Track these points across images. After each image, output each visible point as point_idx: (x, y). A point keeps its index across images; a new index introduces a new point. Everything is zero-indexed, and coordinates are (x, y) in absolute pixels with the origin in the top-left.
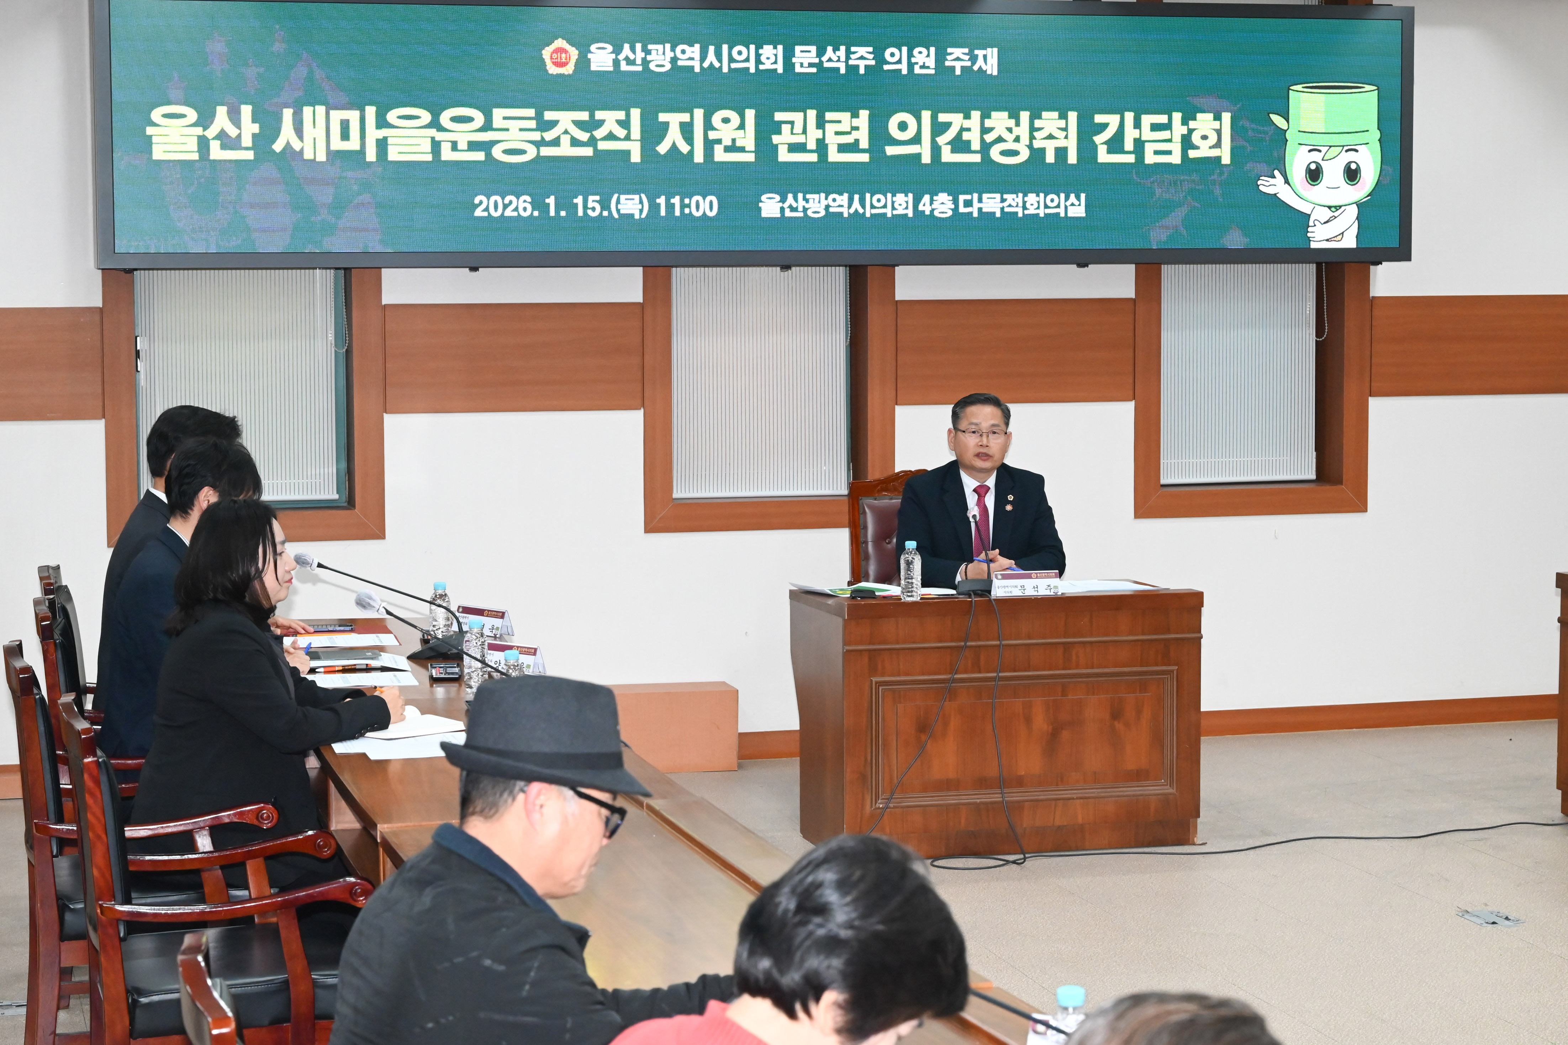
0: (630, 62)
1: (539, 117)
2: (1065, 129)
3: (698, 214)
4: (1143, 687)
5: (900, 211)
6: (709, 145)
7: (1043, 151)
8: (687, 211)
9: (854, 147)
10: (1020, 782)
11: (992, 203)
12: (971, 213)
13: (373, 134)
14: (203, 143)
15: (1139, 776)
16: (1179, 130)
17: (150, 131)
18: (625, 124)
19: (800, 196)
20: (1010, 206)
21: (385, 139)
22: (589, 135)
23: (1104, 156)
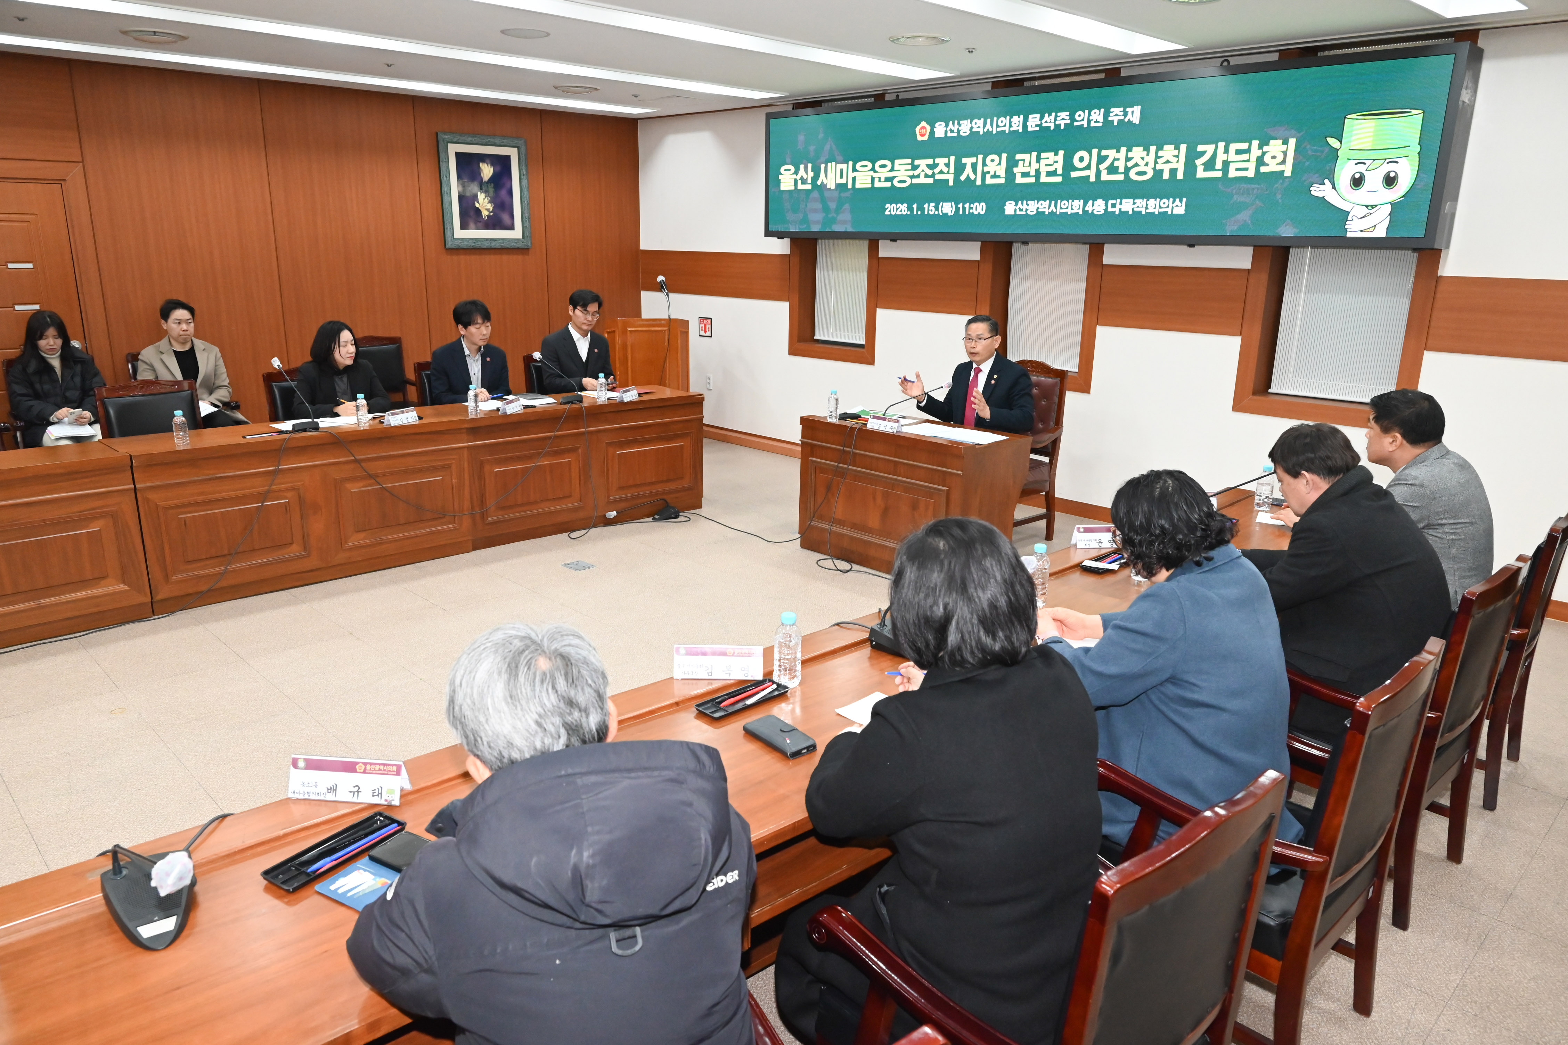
0: (952, 131)
1: (912, 164)
2: (1178, 156)
3: (976, 213)
5: (1075, 211)
6: (984, 174)
7: (1162, 171)
8: (971, 211)
9: (1054, 173)
10: (869, 531)
11: (1127, 205)
12: (1115, 212)
13: (851, 175)
14: (796, 182)
16: (1256, 152)
17: (780, 177)
18: (948, 165)
19: (1025, 202)
20: (1138, 207)
21: (855, 177)
22: (932, 171)
23: (1201, 173)
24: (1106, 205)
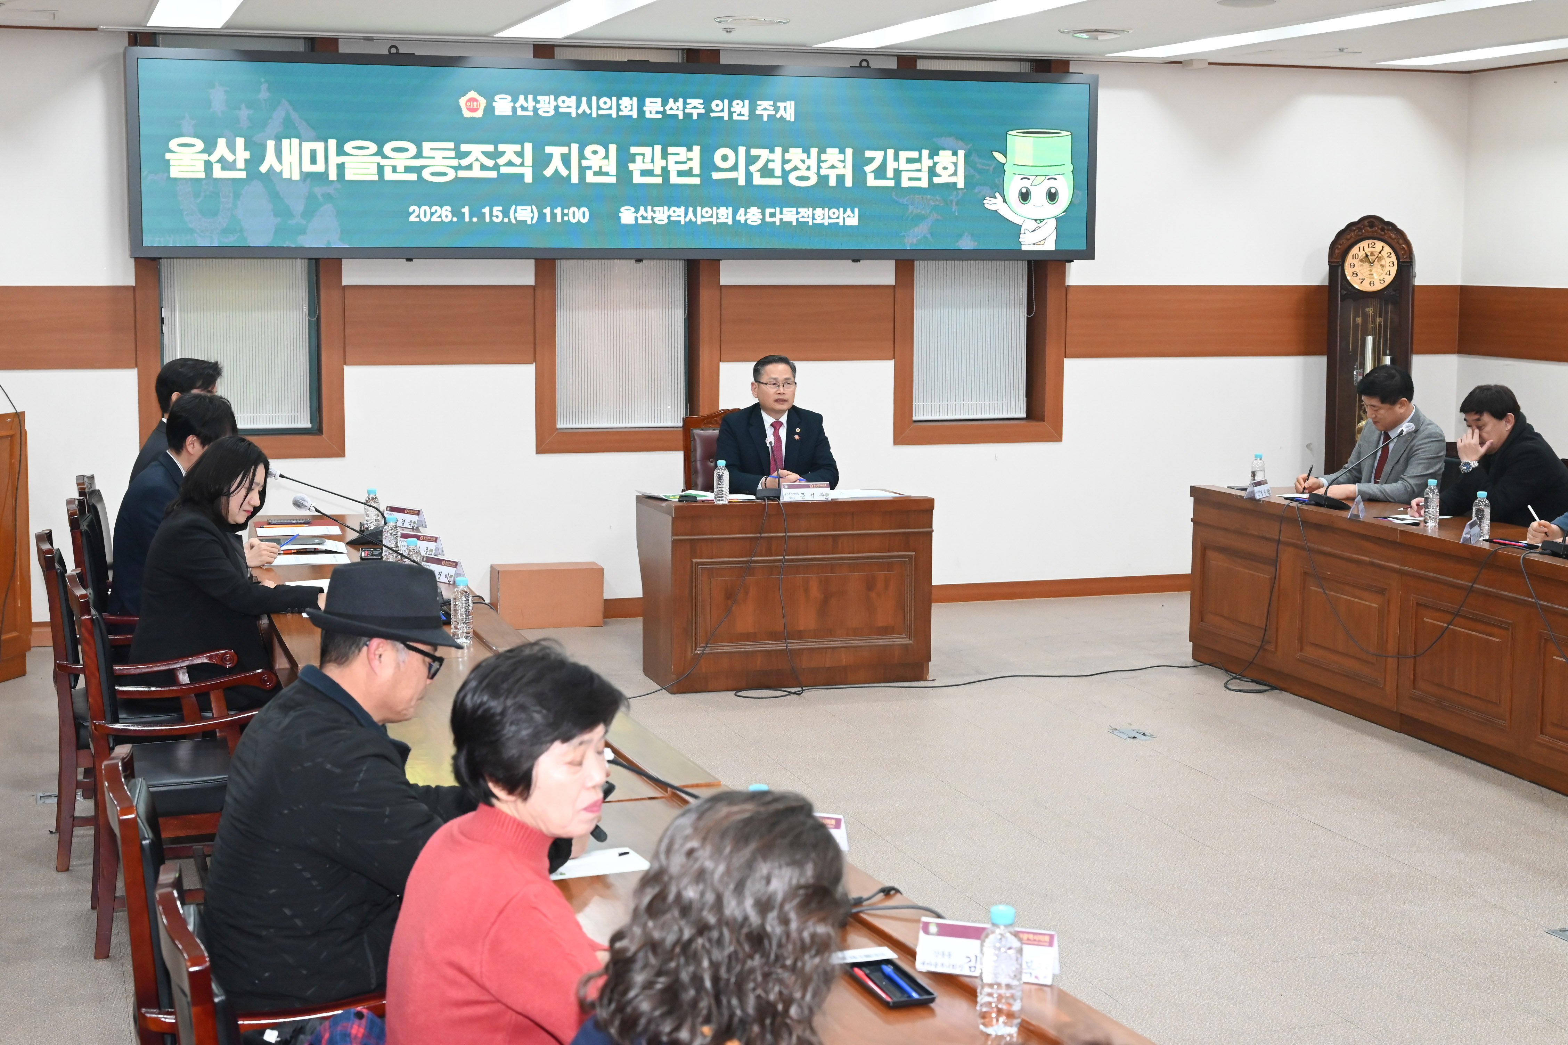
0: (524, 109)
1: (457, 148)
2: (844, 161)
3: (574, 221)
4: (890, 566)
5: (722, 220)
6: (582, 170)
7: (827, 177)
8: (566, 218)
9: (689, 173)
10: (800, 635)
11: (789, 215)
12: (774, 222)
13: (334, 160)
14: (208, 165)
15: (886, 631)
16: (927, 162)
17: (168, 156)
18: (520, 154)
19: (649, 208)
20: (803, 217)
21: (343, 164)
22: (494, 162)
23: (871, 181)
24: (763, 214)
